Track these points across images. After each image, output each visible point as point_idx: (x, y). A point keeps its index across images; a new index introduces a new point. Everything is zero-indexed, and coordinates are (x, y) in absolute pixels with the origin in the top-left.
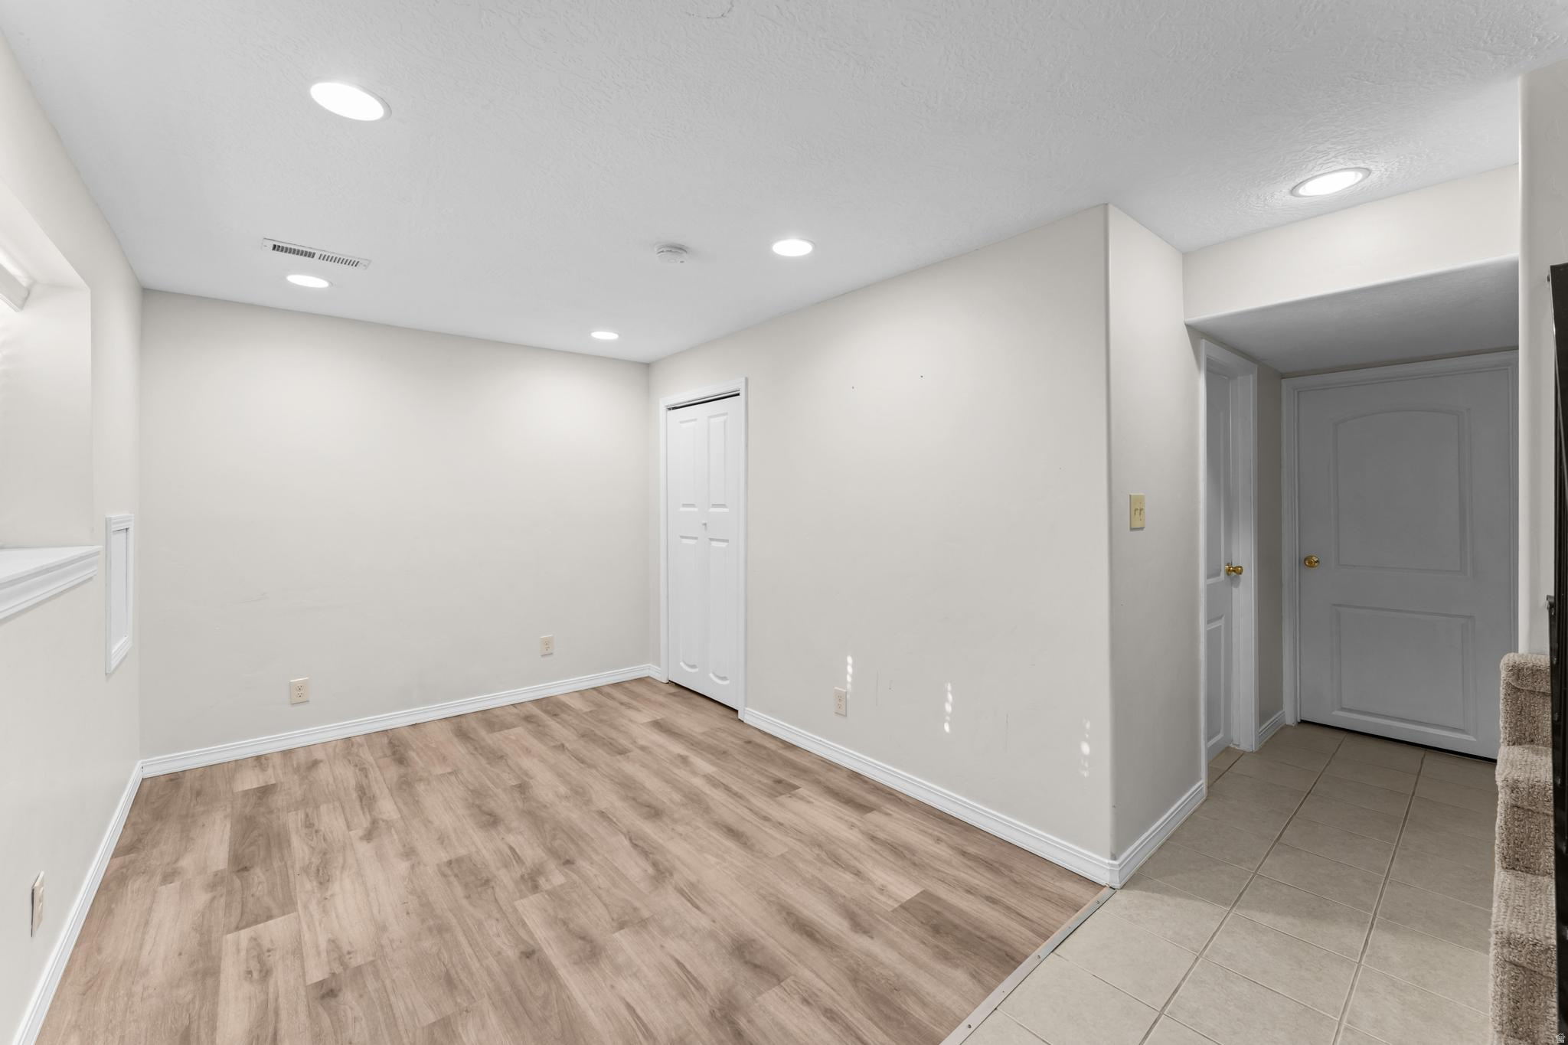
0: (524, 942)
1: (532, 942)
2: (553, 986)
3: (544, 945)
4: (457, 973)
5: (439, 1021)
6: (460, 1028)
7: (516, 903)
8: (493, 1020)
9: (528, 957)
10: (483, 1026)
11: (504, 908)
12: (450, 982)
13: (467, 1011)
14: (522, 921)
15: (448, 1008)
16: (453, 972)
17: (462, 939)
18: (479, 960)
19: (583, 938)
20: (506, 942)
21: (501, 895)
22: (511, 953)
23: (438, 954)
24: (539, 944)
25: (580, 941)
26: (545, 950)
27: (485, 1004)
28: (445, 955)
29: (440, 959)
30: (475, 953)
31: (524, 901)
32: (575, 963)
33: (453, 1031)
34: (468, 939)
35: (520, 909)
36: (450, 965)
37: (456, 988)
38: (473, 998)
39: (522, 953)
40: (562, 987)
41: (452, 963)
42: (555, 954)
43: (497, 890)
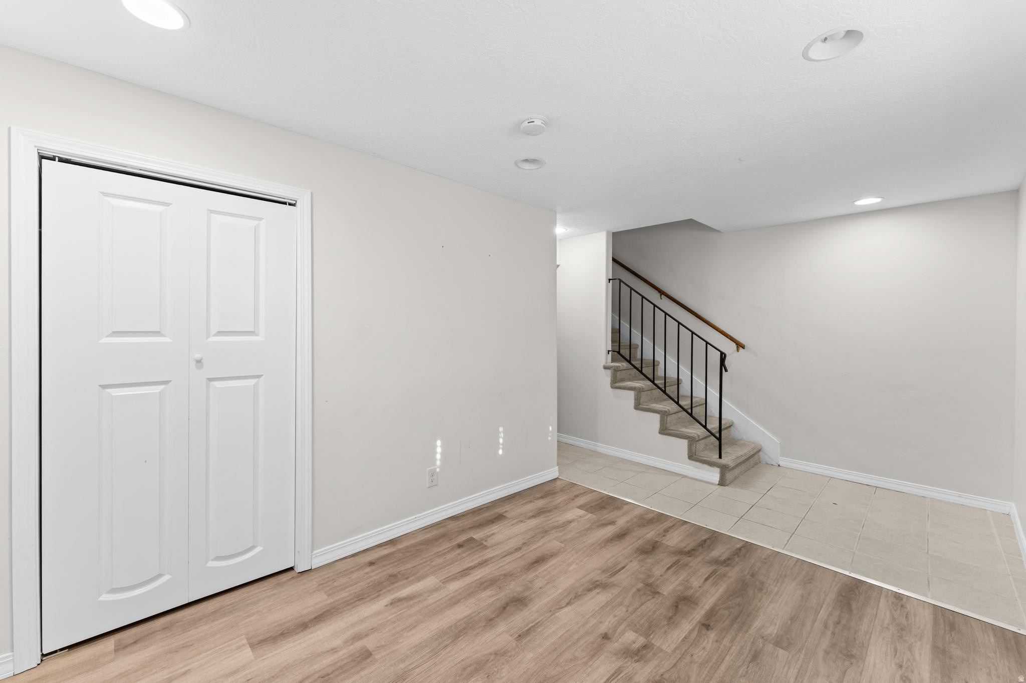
0: (699, 632)
1: (697, 629)
2: (718, 608)
3: (695, 622)
4: (747, 656)
5: (779, 647)
6: (774, 635)
7: (669, 651)
8: (757, 624)
9: (709, 626)
10: (763, 626)
11: (678, 657)
12: (755, 656)
13: (763, 637)
14: (683, 640)
15: (770, 647)
16: (749, 659)
17: (723, 667)
18: (730, 649)
19: (677, 607)
20: (706, 642)
21: (667, 664)
22: (712, 635)
23: (745, 676)
24: (696, 624)
25: (680, 606)
26: (698, 620)
27: (752, 630)
28: (742, 671)
29: (747, 672)
30: (727, 654)
31: (664, 647)
32: (697, 604)
33: (777, 638)
34: (720, 665)
35: (673, 646)
36: (746, 663)
37: (756, 651)
38: (754, 638)
39: (708, 630)
40: (715, 605)
41: (743, 664)
42: (698, 614)
43: (662, 671)
